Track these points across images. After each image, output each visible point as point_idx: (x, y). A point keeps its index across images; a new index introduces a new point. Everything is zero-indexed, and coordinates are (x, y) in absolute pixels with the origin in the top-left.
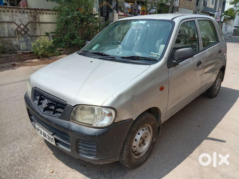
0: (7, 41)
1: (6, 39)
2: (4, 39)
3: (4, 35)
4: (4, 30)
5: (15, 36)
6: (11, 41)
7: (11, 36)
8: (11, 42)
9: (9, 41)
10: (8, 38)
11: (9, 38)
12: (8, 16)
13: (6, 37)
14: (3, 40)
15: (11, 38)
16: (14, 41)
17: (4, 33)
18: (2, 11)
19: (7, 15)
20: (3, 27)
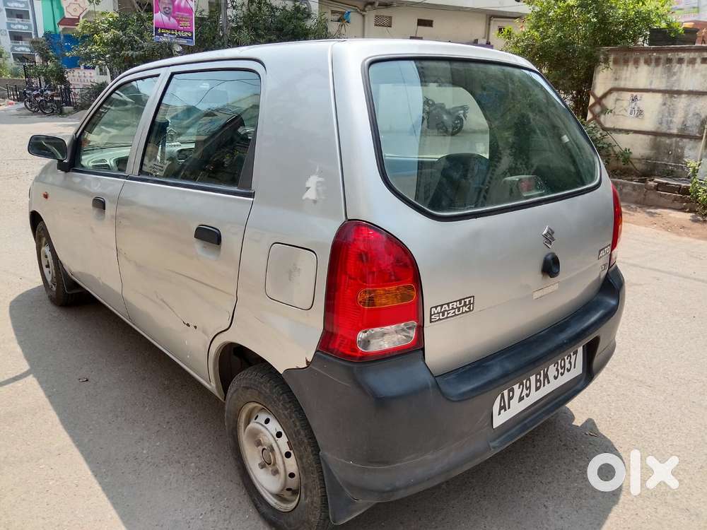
0: (671, 145)
1: (668, 141)
2: (663, 139)
3: (669, 128)
4: (674, 114)
5: (698, 135)
6: (682, 148)
7: (686, 132)
8: (679, 151)
9: (677, 146)
10: (674, 139)
11: (678, 139)
12: (699, 74)
13: (670, 136)
14: (660, 141)
15: (684, 140)
16: (690, 149)
17: (671, 122)
18: (686, 62)
19: (697, 71)
20: (672, 107)
